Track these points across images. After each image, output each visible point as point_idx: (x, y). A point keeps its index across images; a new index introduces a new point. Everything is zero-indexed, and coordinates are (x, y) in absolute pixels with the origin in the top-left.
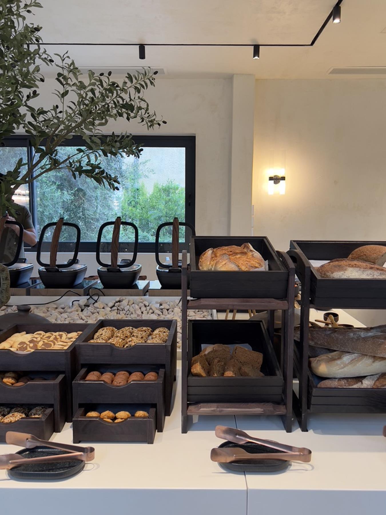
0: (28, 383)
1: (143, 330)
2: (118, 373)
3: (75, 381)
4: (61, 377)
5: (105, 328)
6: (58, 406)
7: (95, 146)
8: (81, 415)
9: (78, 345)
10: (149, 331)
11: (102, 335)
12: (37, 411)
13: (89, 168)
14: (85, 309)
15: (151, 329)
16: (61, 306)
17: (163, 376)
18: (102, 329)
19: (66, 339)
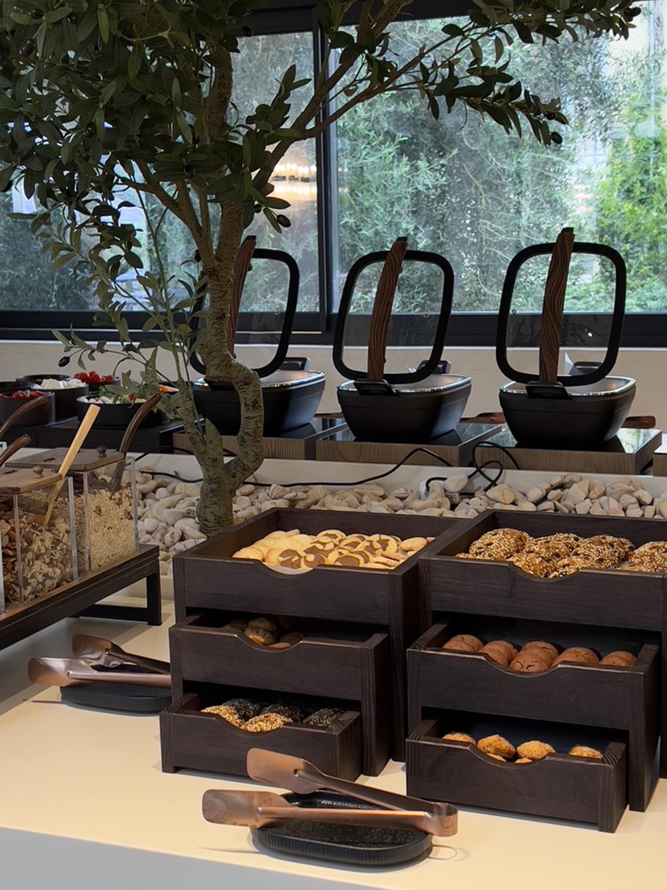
0: (301, 642)
1: (606, 543)
2: (528, 645)
3: (413, 648)
4: (377, 639)
5: (501, 531)
6: (372, 708)
7: (495, 13)
8: (426, 735)
9: (425, 560)
10: (624, 549)
11: (491, 547)
12: (321, 717)
13: (477, 81)
14: (463, 504)
15: (629, 544)
16: (396, 491)
17: (650, 660)
18: (492, 532)
19: (397, 551)
